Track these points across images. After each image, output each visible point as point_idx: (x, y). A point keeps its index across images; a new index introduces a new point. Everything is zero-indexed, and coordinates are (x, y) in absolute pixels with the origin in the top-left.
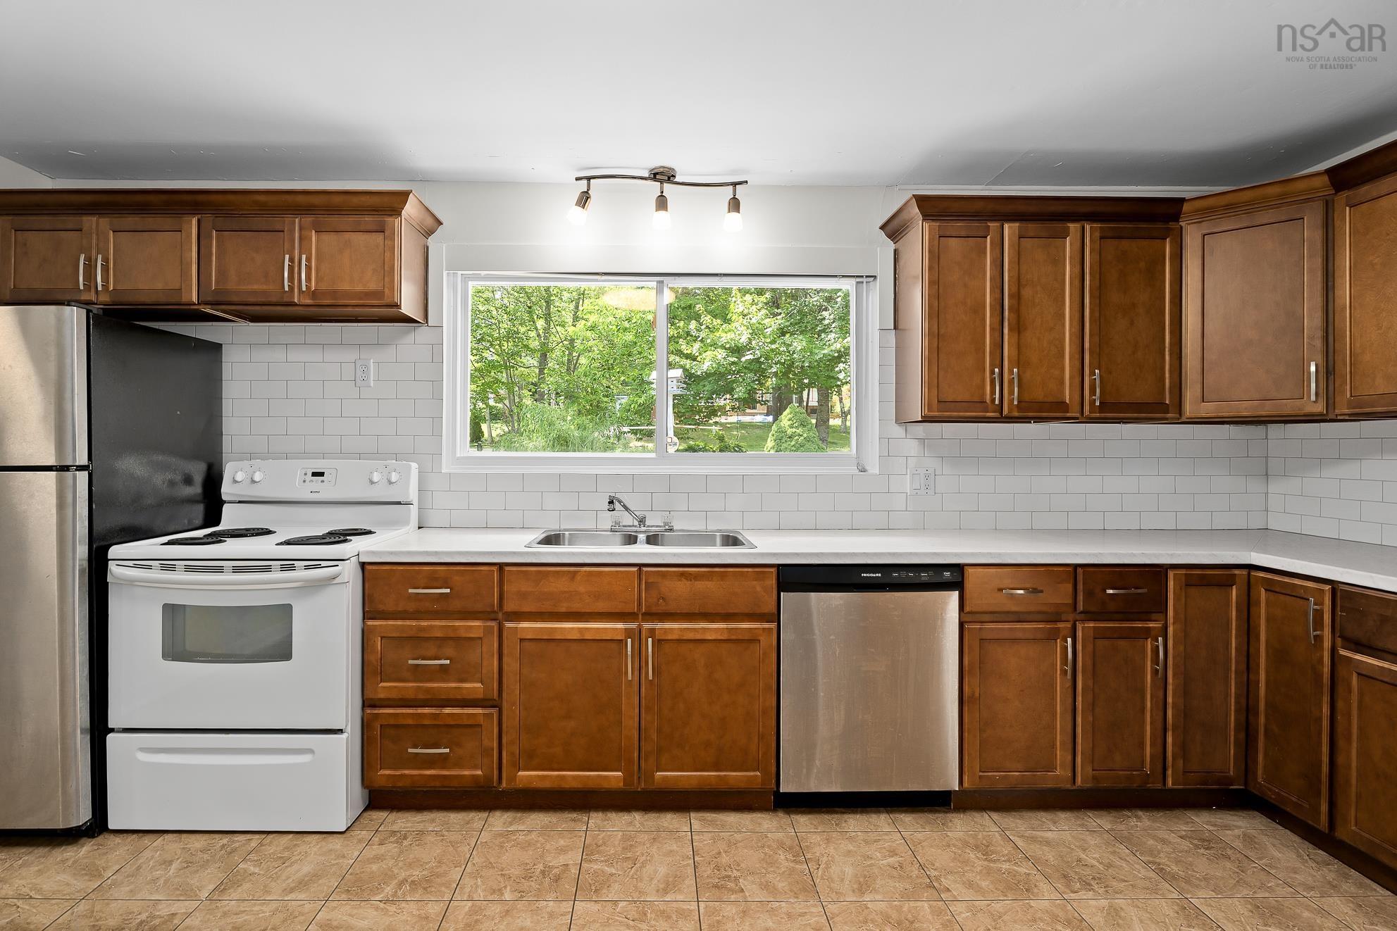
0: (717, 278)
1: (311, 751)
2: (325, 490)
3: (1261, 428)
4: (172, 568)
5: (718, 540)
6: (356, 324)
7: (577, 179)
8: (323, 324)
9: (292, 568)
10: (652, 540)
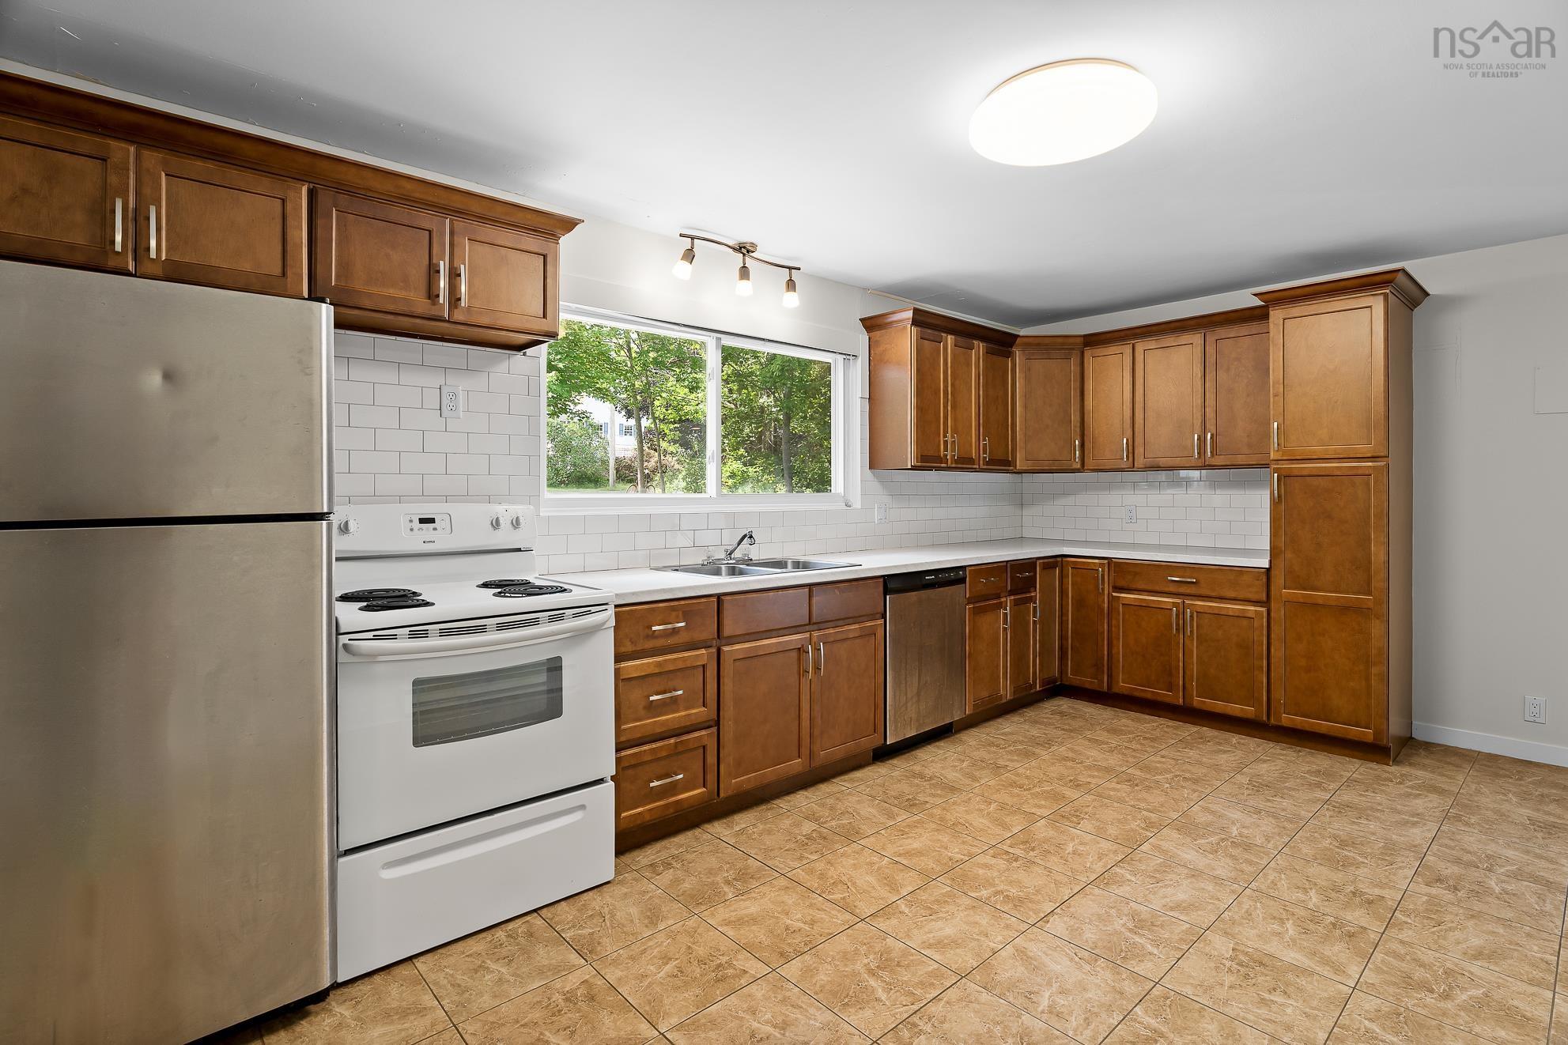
0: (763, 342)
1: (582, 807)
2: (442, 540)
3: (1020, 475)
4: (424, 635)
5: (790, 565)
6: (440, 343)
7: (681, 235)
8: (398, 338)
9: (560, 618)
10: (733, 571)
